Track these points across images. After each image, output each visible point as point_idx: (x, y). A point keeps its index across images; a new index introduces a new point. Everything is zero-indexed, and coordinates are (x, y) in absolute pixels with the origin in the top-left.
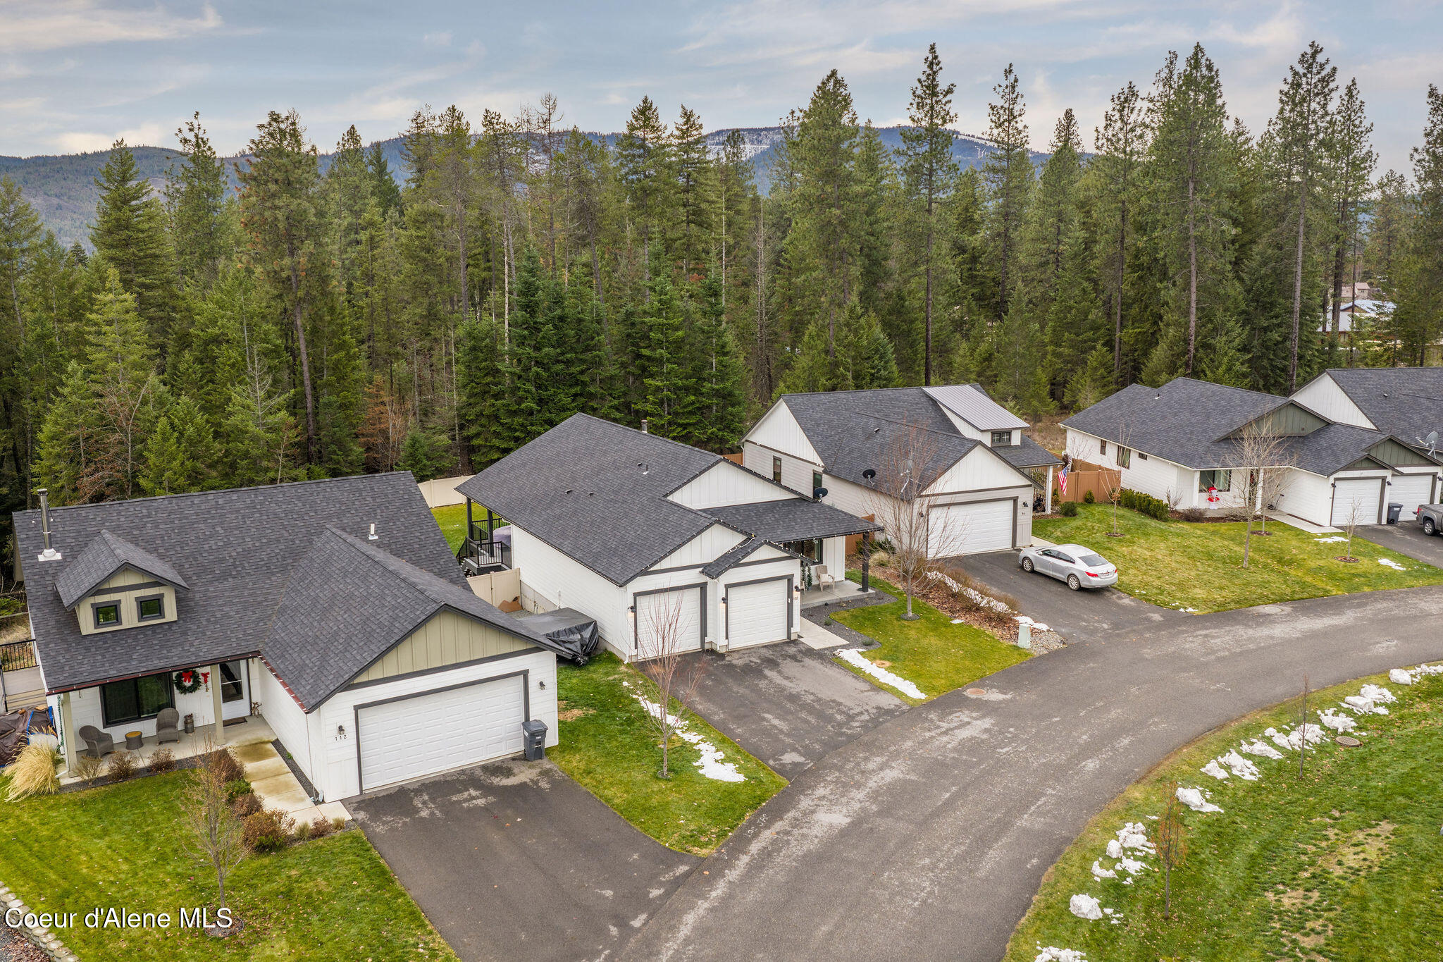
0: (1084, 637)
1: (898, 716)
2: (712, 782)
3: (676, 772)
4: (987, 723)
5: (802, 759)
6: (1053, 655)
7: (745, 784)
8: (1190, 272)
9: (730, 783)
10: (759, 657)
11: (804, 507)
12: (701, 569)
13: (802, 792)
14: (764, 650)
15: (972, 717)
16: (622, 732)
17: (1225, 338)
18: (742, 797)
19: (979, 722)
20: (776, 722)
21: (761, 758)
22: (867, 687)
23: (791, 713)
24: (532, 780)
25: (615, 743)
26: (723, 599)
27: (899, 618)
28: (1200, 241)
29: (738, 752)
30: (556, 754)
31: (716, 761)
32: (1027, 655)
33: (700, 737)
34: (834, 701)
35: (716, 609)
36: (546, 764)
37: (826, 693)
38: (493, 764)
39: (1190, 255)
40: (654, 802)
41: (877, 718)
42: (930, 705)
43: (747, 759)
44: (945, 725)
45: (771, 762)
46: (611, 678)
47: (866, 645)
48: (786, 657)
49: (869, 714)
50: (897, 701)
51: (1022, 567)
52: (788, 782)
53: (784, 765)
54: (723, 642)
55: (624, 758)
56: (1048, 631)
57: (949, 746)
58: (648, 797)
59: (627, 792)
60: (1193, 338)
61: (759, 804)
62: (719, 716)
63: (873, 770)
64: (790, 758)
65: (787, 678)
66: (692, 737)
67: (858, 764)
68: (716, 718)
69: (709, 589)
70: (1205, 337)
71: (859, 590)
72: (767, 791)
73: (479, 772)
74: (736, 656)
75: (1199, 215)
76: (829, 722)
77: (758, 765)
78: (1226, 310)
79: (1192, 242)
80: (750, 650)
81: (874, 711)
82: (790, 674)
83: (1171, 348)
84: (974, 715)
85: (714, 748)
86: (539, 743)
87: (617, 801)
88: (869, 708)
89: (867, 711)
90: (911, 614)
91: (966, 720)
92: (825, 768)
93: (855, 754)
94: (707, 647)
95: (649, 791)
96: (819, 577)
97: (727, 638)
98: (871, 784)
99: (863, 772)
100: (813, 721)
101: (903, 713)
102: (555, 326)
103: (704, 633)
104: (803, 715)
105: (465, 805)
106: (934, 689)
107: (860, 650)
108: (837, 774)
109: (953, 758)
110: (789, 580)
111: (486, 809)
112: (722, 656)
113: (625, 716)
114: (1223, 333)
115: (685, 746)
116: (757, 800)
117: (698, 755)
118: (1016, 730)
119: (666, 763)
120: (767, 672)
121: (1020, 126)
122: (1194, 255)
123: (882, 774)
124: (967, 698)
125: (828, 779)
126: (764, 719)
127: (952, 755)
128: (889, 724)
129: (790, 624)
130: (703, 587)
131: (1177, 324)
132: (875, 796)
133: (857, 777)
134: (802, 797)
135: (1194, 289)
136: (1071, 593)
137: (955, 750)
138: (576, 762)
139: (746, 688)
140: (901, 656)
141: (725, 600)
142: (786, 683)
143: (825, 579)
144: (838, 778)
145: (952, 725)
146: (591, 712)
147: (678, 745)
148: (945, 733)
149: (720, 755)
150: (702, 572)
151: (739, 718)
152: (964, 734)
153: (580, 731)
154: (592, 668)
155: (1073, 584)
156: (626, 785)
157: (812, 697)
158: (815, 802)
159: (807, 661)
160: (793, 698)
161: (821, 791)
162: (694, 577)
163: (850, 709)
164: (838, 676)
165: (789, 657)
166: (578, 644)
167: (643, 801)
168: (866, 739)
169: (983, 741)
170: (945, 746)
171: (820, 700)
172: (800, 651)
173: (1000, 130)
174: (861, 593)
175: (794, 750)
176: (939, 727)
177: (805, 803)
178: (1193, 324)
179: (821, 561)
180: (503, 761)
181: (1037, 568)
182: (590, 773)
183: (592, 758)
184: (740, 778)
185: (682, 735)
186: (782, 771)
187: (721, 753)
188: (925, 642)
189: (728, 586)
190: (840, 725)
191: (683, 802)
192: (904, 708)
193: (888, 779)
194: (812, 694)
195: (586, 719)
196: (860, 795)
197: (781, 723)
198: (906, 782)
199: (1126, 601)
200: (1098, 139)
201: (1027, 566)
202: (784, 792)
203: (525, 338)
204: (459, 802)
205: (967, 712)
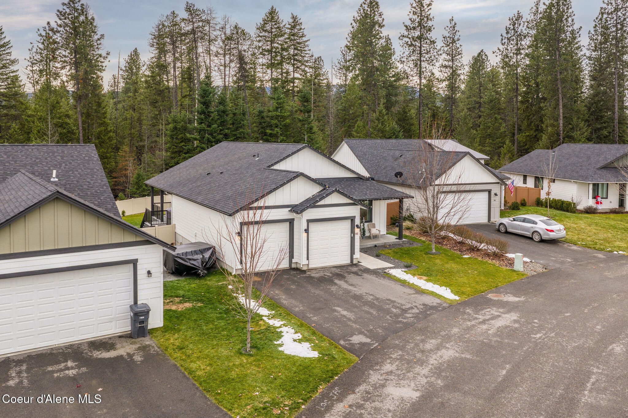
0: (558, 266)
1: (441, 311)
2: (289, 357)
3: (258, 349)
4: (514, 316)
5: (368, 340)
6: (540, 275)
7: (319, 360)
8: (559, 98)
9: (305, 358)
10: (331, 273)
11: (361, 182)
12: (290, 209)
13: (371, 367)
14: (335, 269)
15: (500, 312)
16: (219, 318)
17: (579, 132)
18: (316, 371)
19: (506, 315)
20: (345, 313)
21: (333, 339)
22: (412, 291)
23: (356, 307)
24: (128, 354)
25: (211, 326)
26: (305, 230)
27: (427, 253)
28: (564, 81)
29: (314, 333)
30: (158, 333)
31: (295, 340)
32: (523, 275)
33: (282, 323)
34: (389, 300)
35: (300, 237)
36: (147, 341)
37: (382, 295)
38: (101, 340)
39: (558, 88)
40: (233, 375)
41: (426, 311)
42: (464, 304)
43: (321, 339)
44: (481, 318)
45: (342, 342)
46: (220, 284)
47: (407, 267)
48: (350, 273)
49: (418, 309)
50: (438, 301)
51: (499, 230)
52: (357, 359)
53: (353, 345)
54: (305, 262)
55: (216, 337)
56: (531, 262)
57: (490, 332)
58: (228, 370)
59: (210, 365)
60: (562, 132)
61: (332, 377)
62: (299, 308)
63: (431, 350)
64: (357, 339)
65: (352, 285)
66: (276, 323)
67: (417, 345)
68: (297, 309)
69: (296, 223)
70: (568, 132)
71: (396, 239)
72: (339, 366)
73: (85, 347)
74: (314, 272)
75: (563, 67)
76: (388, 314)
77: (331, 344)
78: (578, 118)
79: (559, 82)
80: (324, 269)
81: (422, 307)
82: (354, 283)
83: (549, 139)
84: (501, 310)
85: (293, 330)
86: (142, 322)
87: (199, 373)
88: (417, 305)
89: (416, 306)
90: (434, 251)
91: (496, 314)
92: (389, 347)
93: (413, 338)
94: (293, 266)
95: (231, 364)
96: (370, 230)
97: (308, 259)
98: (432, 361)
99: (423, 352)
100: (375, 313)
101: (444, 308)
102: (219, 115)
103: (291, 256)
104: (366, 308)
105: (56, 375)
106: (463, 293)
107: (403, 270)
108: (400, 353)
109: (497, 341)
110: (352, 220)
111: (74, 379)
112: (304, 272)
113: (224, 307)
114: (578, 129)
115: (269, 328)
116: (330, 374)
117: (279, 335)
118: (539, 320)
119: (249, 340)
120: (336, 281)
121: (458, 46)
122: (560, 88)
123: (439, 353)
124: (490, 300)
125: (393, 356)
126: (335, 311)
127: (495, 339)
128: (435, 316)
129: (352, 252)
130: (291, 222)
131: (553, 126)
132: (438, 371)
133: (419, 355)
134: (371, 372)
135: (561, 107)
136: (536, 243)
137: (495, 335)
138: (174, 339)
139: (321, 290)
140: (434, 273)
141: (307, 231)
142: (350, 288)
143: (374, 231)
144: (402, 356)
145: (487, 317)
146: (200, 304)
147: (263, 328)
148: (484, 322)
149: (299, 336)
150: (290, 211)
151: (316, 310)
152: (499, 323)
153: (185, 317)
154: (209, 278)
155: (536, 238)
156: (212, 359)
157: (372, 297)
158: (384, 377)
159: (365, 275)
160: (358, 297)
161: (388, 367)
162: (284, 214)
163: (402, 305)
164: (390, 284)
165: (353, 273)
166: (200, 261)
167: (223, 374)
168: (420, 326)
169: (516, 329)
170: (486, 332)
171: (377, 299)
172: (361, 270)
173: (448, 48)
174: (398, 240)
175: (361, 333)
176: (476, 318)
177: (375, 377)
178: (561, 125)
179: (371, 221)
180: (110, 338)
181: (510, 230)
182: (182, 349)
183: (188, 337)
184: (315, 354)
185: (267, 321)
186: (351, 349)
187: (299, 334)
188: (448, 266)
189: (309, 221)
190: (397, 316)
191: (260, 375)
192: (444, 305)
193: (446, 358)
194: (371, 295)
195: (193, 309)
196: (425, 371)
197: (348, 314)
198: (462, 359)
199: (575, 248)
200: (502, 40)
201: (502, 229)
202: (354, 367)
203: (202, 120)
204: (53, 372)
205: (495, 309)
